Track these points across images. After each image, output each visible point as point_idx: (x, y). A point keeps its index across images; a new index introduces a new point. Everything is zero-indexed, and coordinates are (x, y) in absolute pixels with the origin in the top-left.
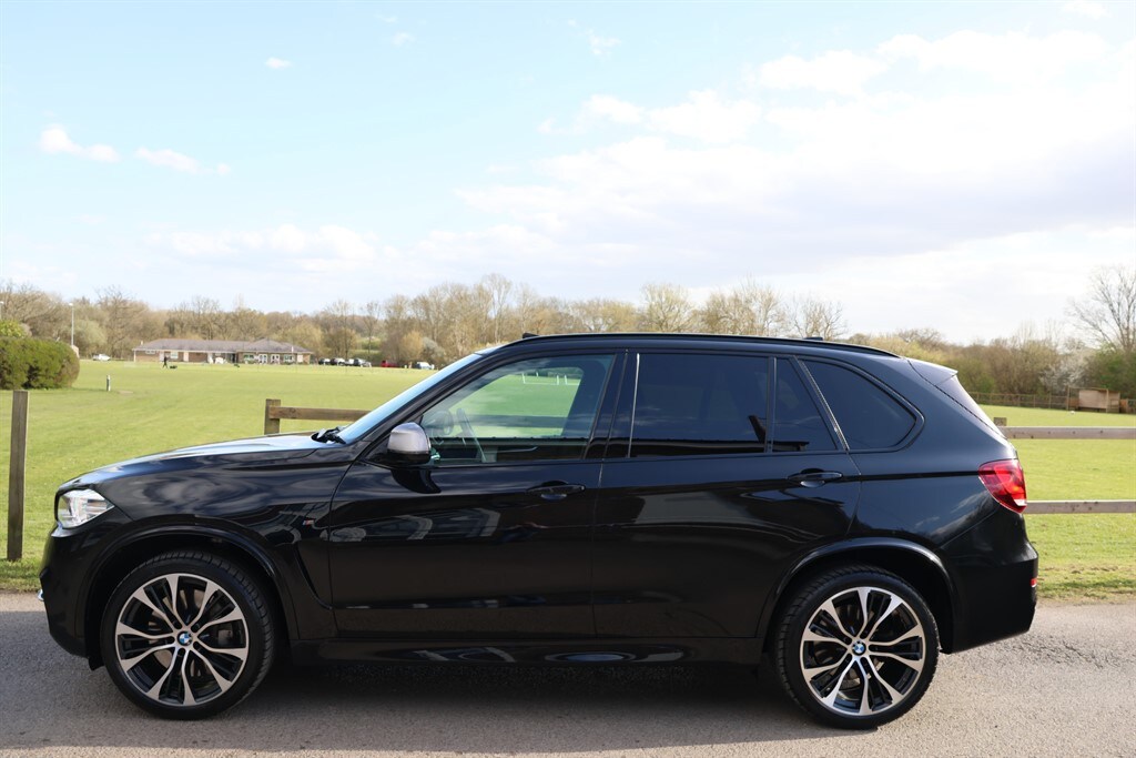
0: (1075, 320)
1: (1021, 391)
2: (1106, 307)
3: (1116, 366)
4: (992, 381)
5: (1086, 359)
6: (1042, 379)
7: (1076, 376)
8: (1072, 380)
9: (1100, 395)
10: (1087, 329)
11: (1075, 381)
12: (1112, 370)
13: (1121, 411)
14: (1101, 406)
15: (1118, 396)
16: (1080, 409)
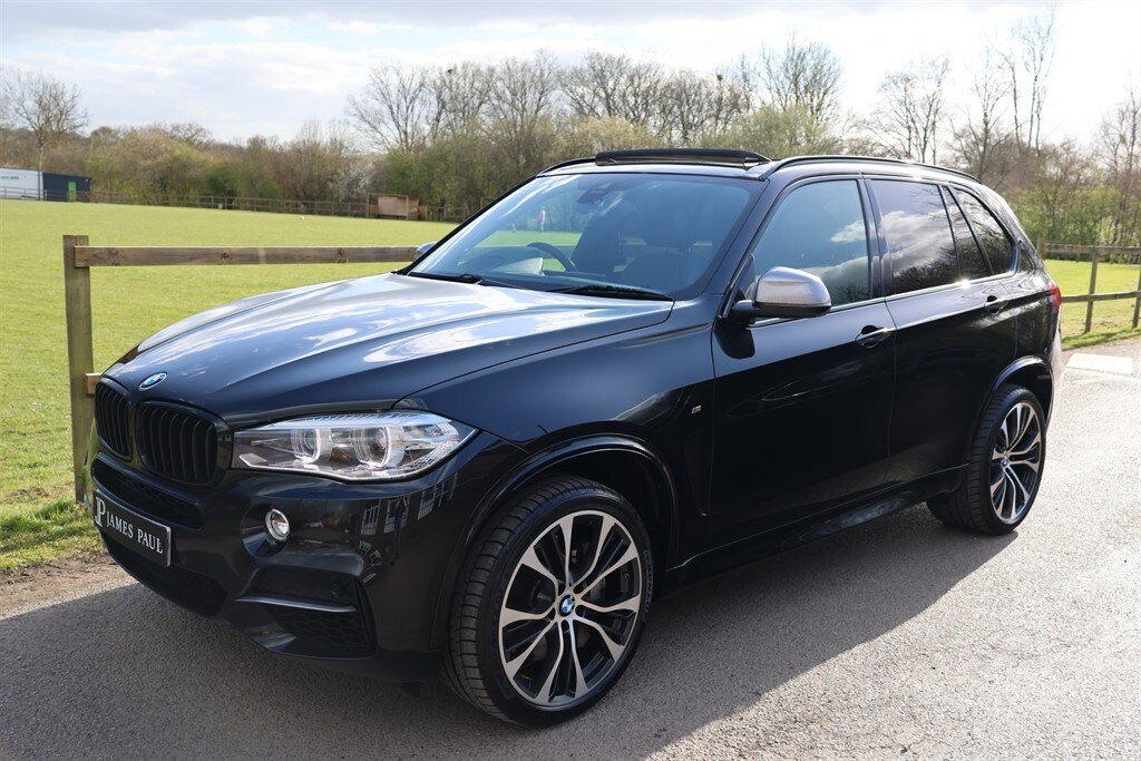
0: (354, 120)
1: (308, 198)
2: (385, 108)
3: (407, 172)
4: (276, 187)
5: (374, 163)
6: (331, 185)
7: (365, 181)
8: (362, 185)
9: (400, 203)
10: (366, 131)
11: (365, 187)
12: (403, 175)
13: (420, 218)
14: (400, 213)
15: (416, 203)
16: (379, 217)
